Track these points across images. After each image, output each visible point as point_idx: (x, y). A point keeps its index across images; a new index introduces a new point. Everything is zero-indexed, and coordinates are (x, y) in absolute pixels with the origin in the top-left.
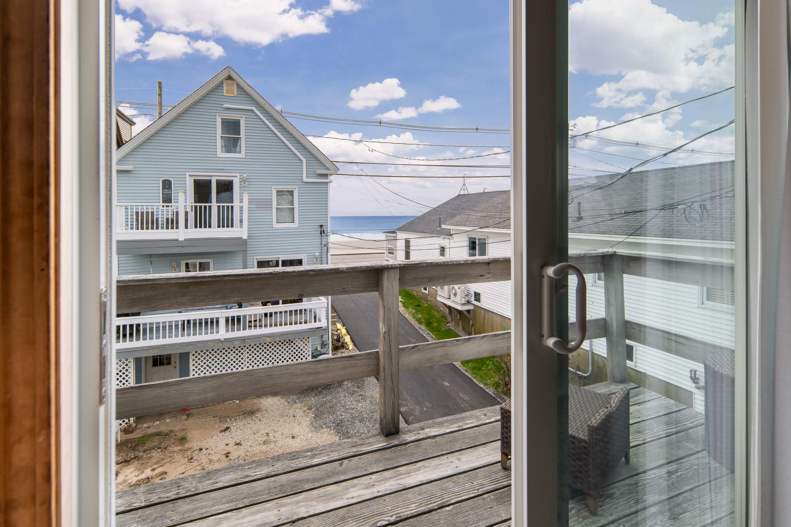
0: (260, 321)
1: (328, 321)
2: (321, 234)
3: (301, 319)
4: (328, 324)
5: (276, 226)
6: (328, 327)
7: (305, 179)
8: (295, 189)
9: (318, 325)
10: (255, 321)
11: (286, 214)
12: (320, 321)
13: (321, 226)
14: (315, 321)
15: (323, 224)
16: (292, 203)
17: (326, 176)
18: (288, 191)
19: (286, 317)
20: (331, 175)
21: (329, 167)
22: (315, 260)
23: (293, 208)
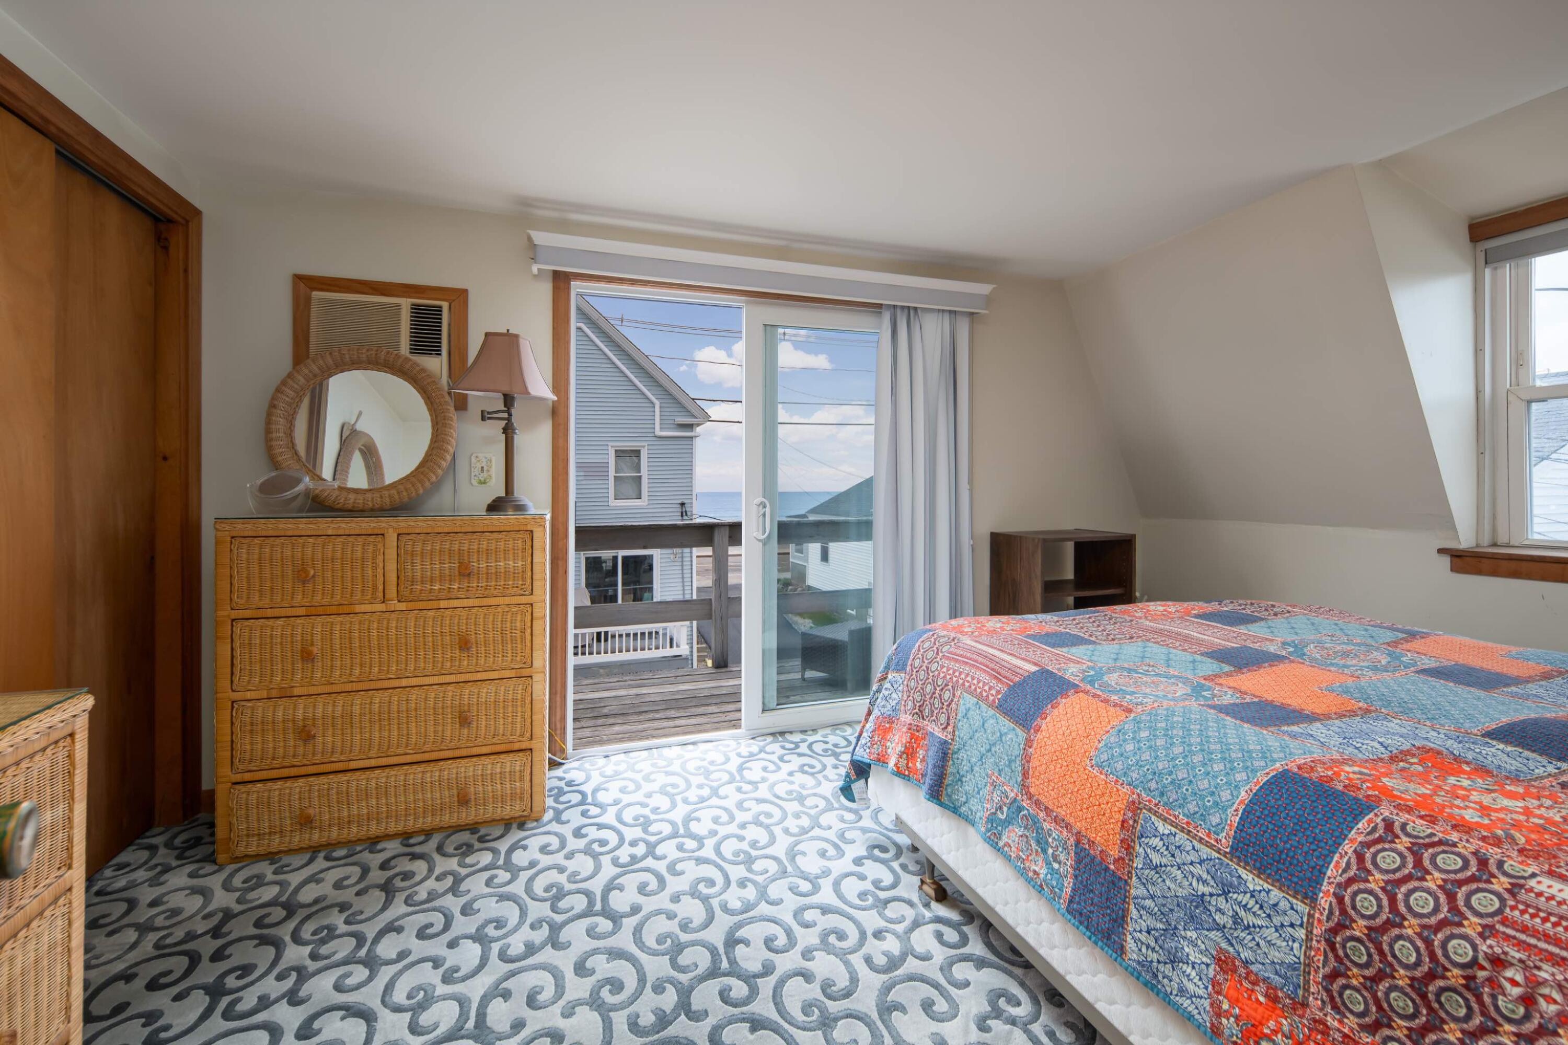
0: (590, 646)
1: (692, 647)
2: (682, 516)
3: (650, 644)
4: (692, 652)
5: (613, 503)
6: (692, 655)
7: (659, 433)
8: (644, 447)
9: (674, 651)
10: (583, 646)
11: (629, 488)
12: (678, 646)
13: (683, 504)
14: (671, 646)
15: (685, 501)
16: (638, 468)
17: (690, 427)
18: (632, 451)
19: (628, 642)
20: (698, 425)
21: (696, 414)
22: (672, 556)
23: (640, 477)
